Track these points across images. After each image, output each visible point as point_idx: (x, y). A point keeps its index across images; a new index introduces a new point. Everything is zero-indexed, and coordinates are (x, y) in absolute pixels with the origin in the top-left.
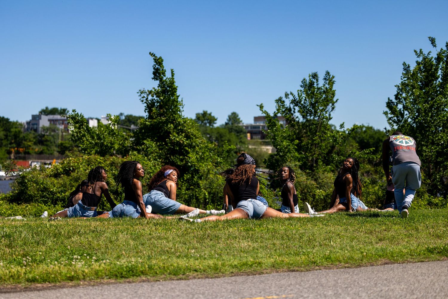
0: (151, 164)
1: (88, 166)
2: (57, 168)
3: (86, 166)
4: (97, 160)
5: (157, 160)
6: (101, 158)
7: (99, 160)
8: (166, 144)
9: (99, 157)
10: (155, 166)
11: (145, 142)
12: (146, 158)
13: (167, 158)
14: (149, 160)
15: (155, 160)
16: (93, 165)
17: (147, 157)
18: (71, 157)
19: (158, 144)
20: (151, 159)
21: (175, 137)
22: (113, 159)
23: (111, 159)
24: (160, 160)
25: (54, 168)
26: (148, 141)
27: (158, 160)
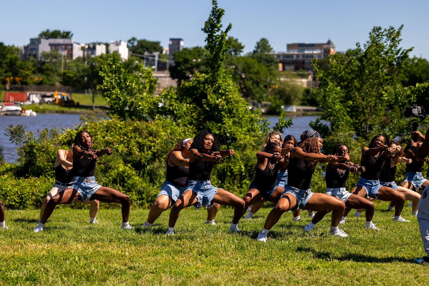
0: (180, 130)
1: (107, 132)
2: (71, 134)
3: (105, 132)
4: (117, 126)
6: (121, 123)
7: (119, 125)
9: (119, 122)
10: (184, 132)
12: (174, 123)
14: (178, 125)
15: (185, 125)
16: (112, 131)
17: (176, 121)
18: (86, 121)
19: (191, 106)
20: (181, 125)
21: (212, 98)
22: (137, 124)
23: (135, 125)
24: (191, 127)
25: (68, 134)
27: (189, 126)
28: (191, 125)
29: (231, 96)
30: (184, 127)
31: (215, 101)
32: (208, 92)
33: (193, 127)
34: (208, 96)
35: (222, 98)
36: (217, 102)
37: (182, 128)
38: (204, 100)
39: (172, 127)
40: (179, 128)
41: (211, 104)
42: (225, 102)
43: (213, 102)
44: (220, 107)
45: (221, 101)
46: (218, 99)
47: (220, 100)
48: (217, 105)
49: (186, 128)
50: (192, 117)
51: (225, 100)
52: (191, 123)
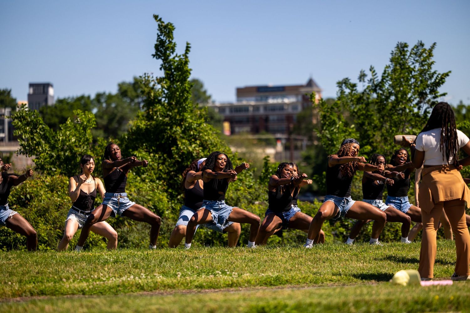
0: (146, 187)
5: (154, 182)
8: (170, 156)
10: (153, 190)
11: (136, 153)
12: (139, 178)
13: (171, 178)
14: (143, 181)
15: (152, 181)
17: (140, 176)
19: (157, 156)
20: (147, 180)
21: (184, 145)
24: (161, 183)
26: (140, 152)
27: (157, 181)
28: (160, 180)
29: (207, 138)
30: (152, 183)
31: (187, 148)
32: (178, 137)
33: (163, 183)
34: (179, 143)
35: (197, 143)
36: (191, 149)
37: (149, 184)
38: (174, 148)
39: (137, 184)
40: (145, 185)
41: (183, 153)
42: (201, 148)
43: (186, 148)
44: (194, 155)
45: (195, 147)
46: (191, 145)
47: (193, 146)
48: (190, 153)
49: (155, 185)
50: (161, 170)
51: (200, 146)
52: (159, 178)
